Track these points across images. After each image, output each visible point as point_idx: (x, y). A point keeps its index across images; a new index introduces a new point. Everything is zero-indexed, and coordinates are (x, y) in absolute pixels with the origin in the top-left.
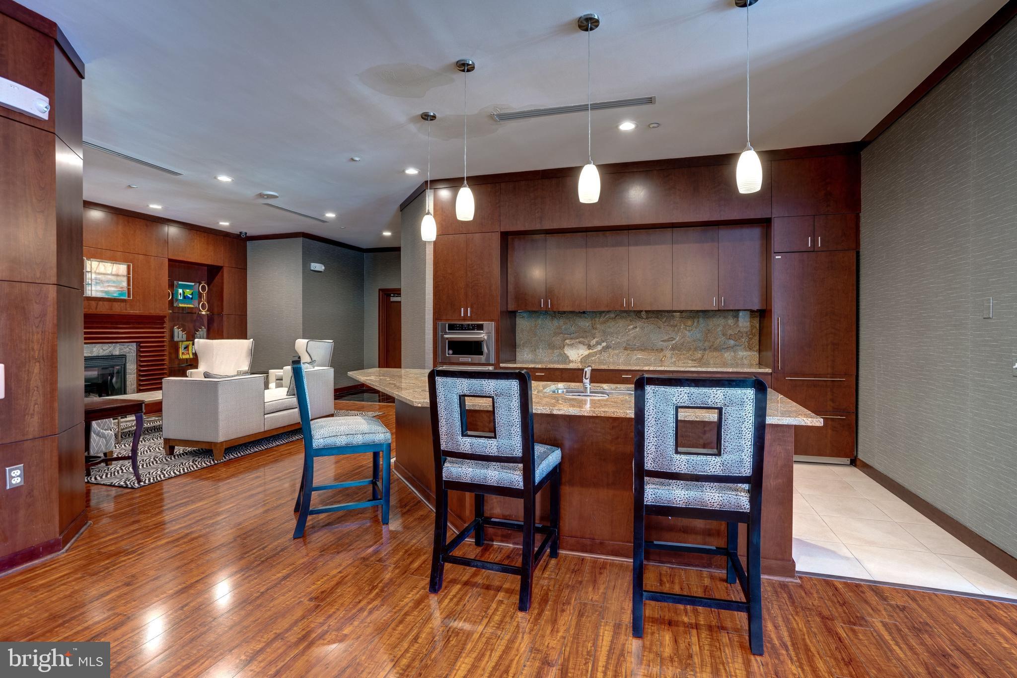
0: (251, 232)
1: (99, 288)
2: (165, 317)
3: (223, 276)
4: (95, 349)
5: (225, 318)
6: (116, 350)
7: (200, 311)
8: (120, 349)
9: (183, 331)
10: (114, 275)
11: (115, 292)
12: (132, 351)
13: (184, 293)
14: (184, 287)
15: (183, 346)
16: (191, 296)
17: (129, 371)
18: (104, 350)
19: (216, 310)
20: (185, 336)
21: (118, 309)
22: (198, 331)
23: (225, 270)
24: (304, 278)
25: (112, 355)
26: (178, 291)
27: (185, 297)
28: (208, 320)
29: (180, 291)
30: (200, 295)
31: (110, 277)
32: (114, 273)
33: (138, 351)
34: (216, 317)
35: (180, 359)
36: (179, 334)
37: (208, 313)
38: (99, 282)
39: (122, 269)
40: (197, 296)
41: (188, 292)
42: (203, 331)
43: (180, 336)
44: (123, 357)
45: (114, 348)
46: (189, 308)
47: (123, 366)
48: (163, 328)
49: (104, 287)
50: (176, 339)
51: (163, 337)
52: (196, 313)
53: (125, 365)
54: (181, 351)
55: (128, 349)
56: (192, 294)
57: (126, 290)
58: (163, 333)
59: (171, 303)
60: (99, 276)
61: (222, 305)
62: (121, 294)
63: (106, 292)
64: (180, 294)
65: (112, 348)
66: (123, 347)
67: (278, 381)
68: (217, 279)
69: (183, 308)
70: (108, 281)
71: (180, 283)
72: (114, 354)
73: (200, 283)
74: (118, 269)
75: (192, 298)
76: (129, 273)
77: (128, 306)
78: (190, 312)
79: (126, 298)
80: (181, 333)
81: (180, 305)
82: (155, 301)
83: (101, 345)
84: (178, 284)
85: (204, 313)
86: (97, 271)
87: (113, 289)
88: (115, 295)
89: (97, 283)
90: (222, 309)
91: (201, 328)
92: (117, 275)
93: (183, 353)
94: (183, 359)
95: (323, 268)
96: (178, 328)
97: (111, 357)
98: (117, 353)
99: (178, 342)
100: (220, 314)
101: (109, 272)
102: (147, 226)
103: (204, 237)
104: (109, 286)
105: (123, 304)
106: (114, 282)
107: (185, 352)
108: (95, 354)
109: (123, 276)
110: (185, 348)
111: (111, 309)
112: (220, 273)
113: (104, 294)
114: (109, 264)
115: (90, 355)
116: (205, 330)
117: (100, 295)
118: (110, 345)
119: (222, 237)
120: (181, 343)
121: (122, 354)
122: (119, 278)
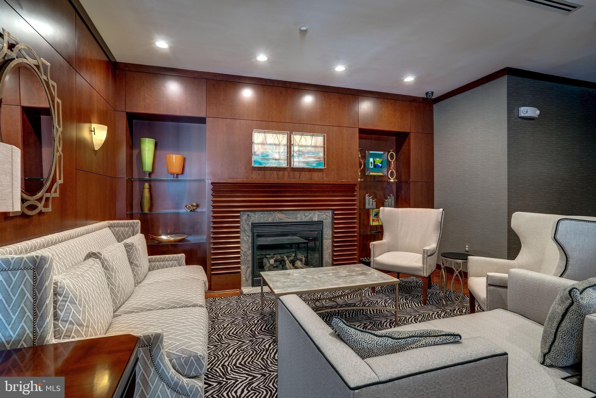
0: (438, 92)
1: (301, 159)
2: (356, 185)
3: (409, 142)
4: (299, 215)
5: (412, 185)
6: (315, 216)
7: (390, 179)
8: (319, 216)
9: (373, 199)
10: (313, 147)
11: (313, 162)
12: (328, 218)
13: (374, 162)
14: (375, 156)
15: (374, 213)
16: (380, 165)
17: (326, 236)
18: (306, 216)
19: (403, 178)
20: (375, 203)
21: (317, 178)
22: (387, 198)
23: (412, 136)
24: (509, 129)
25: (312, 222)
26: (369, 160)
27: (375, 166)
28: (397, 189)
29: (371, 160)
30: (389, 163)
31: (310, 148)
32: (313, 144)
33: (334, 219)
34: (403, 185)
35: (371, 226)
36: (370, 202)
37: (396, 180)
38: (301, 154)
39: (319, 140)
40: (385, 164)
41: (378, 161)
42: (391, 199)
43: (371, 203)
44: (320, 223)
45: (314, 215)
46: (378, 176)
47: (320, 232)
48: (354, 196)
49: (305, 158)
50: (367, 207)
51: (354, 205)
52: (385, 181)
53: (322, 231)
54: (371, 218)
55: (324, 216)
56: (382, 163)
57: (322, 159)
58: (354, 200)
59: (363, 171)
60: (301, 149)
61: (409, 172)
62: (319, 164)
63: (307, 163)
64: (371, 163)
65: (312, 214)
66: (321, 214)
67: (492, 288)
68: (405, 147)
69: (374, 176)
70: (308, 153)
71: (371, 152)
72: (314, 220)
73: (389, 152)
74: (316, 141)
75: (381, 167)
76: (324, 145)
77: (324, 175)
78: (380, 181)
79: (323, 167)
80: (371, 200)
81: (371, 174)
82: (347, 169)
83: (303, 211)
84: (369, 153)
85: (392, 180)
86: (300, 144)
87: (312, 159)
88: (314, 165)
89: (299, 154)
90: (409, 176)
91: (390, 196)
92: (315, 147)
93: (373, 220)
94: (373, 226)
95: (538, 112)
96: (369, 196)
97: (311, 223)
98: (316, 219)
99: (368, 210)
100: (407, 182)
101: (309, 144)
102: (340, 99)
103: (391, 104)
104: (309, 157)
105: (320, 174)
106: (313, 153)
107: (375, 218)
108: (299, 220)
109: (321, 147)
110: (375, 215)
111: (311, 179)
112: (407, 141)
113: (305, 165)
114: (309, 137)
115: (295, 220)
116: (393, 197)
117: (302, 165)
118: (311, 212)
119: (409, 103)
120: (371, 210)
121: (320, 220)
122: (317, 149)
